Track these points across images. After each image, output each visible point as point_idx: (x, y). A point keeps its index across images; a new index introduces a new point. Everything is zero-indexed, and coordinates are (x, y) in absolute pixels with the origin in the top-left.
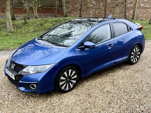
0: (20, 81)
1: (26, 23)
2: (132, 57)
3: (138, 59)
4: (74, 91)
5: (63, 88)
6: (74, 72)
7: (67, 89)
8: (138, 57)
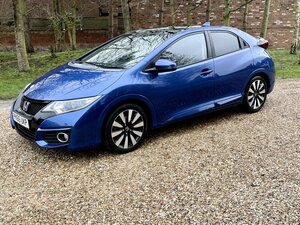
0: (39, 129)
1: (54, 57)
2: (249, 98)
3: (262, 103)
4: (139, 151)
5: (118, 143)
6: (138, 116)
7: (126, 146)
8: (262, 98)
